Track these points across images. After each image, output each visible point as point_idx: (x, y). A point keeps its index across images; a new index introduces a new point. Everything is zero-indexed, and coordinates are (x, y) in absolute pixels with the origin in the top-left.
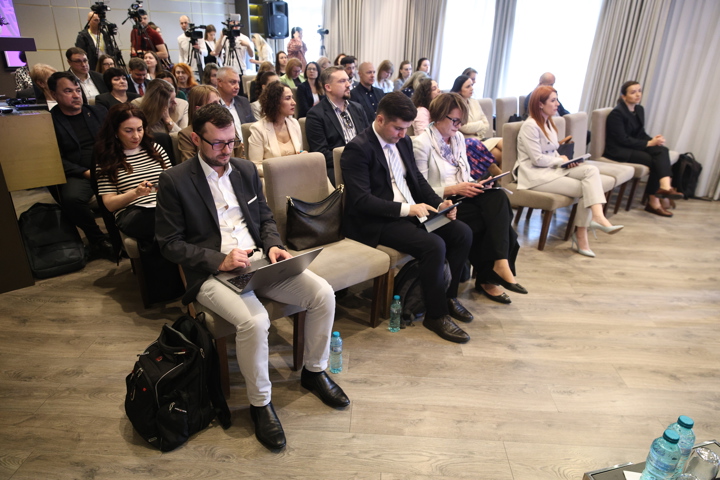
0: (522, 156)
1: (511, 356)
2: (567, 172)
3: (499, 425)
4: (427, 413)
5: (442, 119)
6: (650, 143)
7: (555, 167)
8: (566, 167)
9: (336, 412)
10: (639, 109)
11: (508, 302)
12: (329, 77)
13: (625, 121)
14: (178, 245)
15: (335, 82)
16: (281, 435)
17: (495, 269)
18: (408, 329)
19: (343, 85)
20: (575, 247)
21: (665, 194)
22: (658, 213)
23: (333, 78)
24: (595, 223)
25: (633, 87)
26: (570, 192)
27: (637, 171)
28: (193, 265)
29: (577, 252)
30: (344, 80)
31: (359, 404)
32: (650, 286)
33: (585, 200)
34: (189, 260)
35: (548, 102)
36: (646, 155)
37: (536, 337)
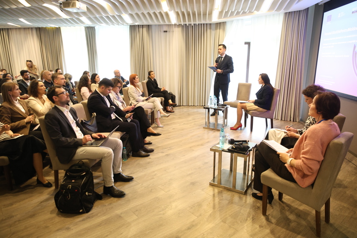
0: (131, 99)
1: (164, 154)
2: (148, 101)
3: (175, 167)
4: (156, 172)
5: (115, 87)
6: (162, 90)
7: (143, 101)
8: (147, 100)
9: (131, 182)
10: (155, 80)
11: (151, 143)
12: (56, 77)
13: (153, 84)
14: (64, 139)
15: (59, 79)
16: (122, 192)
17: (148, 131)
18: (129, 159)
19: (63, 81)
20: (156, 126)
21: (171, 105)
22: (170, 112)
23: (59, 77)
24: (162, 115)
25: (152, 73)
26: (151, 107)
27: (162, 99)
28: (72, 144)
29: (158, 127)
30: (63, 79)
31: (136, 178)
32: (183, 130)
33: (157, 108)
34: (70, 142)
35: (136, 79)
36: (162, 94)
37: (166, 148)
